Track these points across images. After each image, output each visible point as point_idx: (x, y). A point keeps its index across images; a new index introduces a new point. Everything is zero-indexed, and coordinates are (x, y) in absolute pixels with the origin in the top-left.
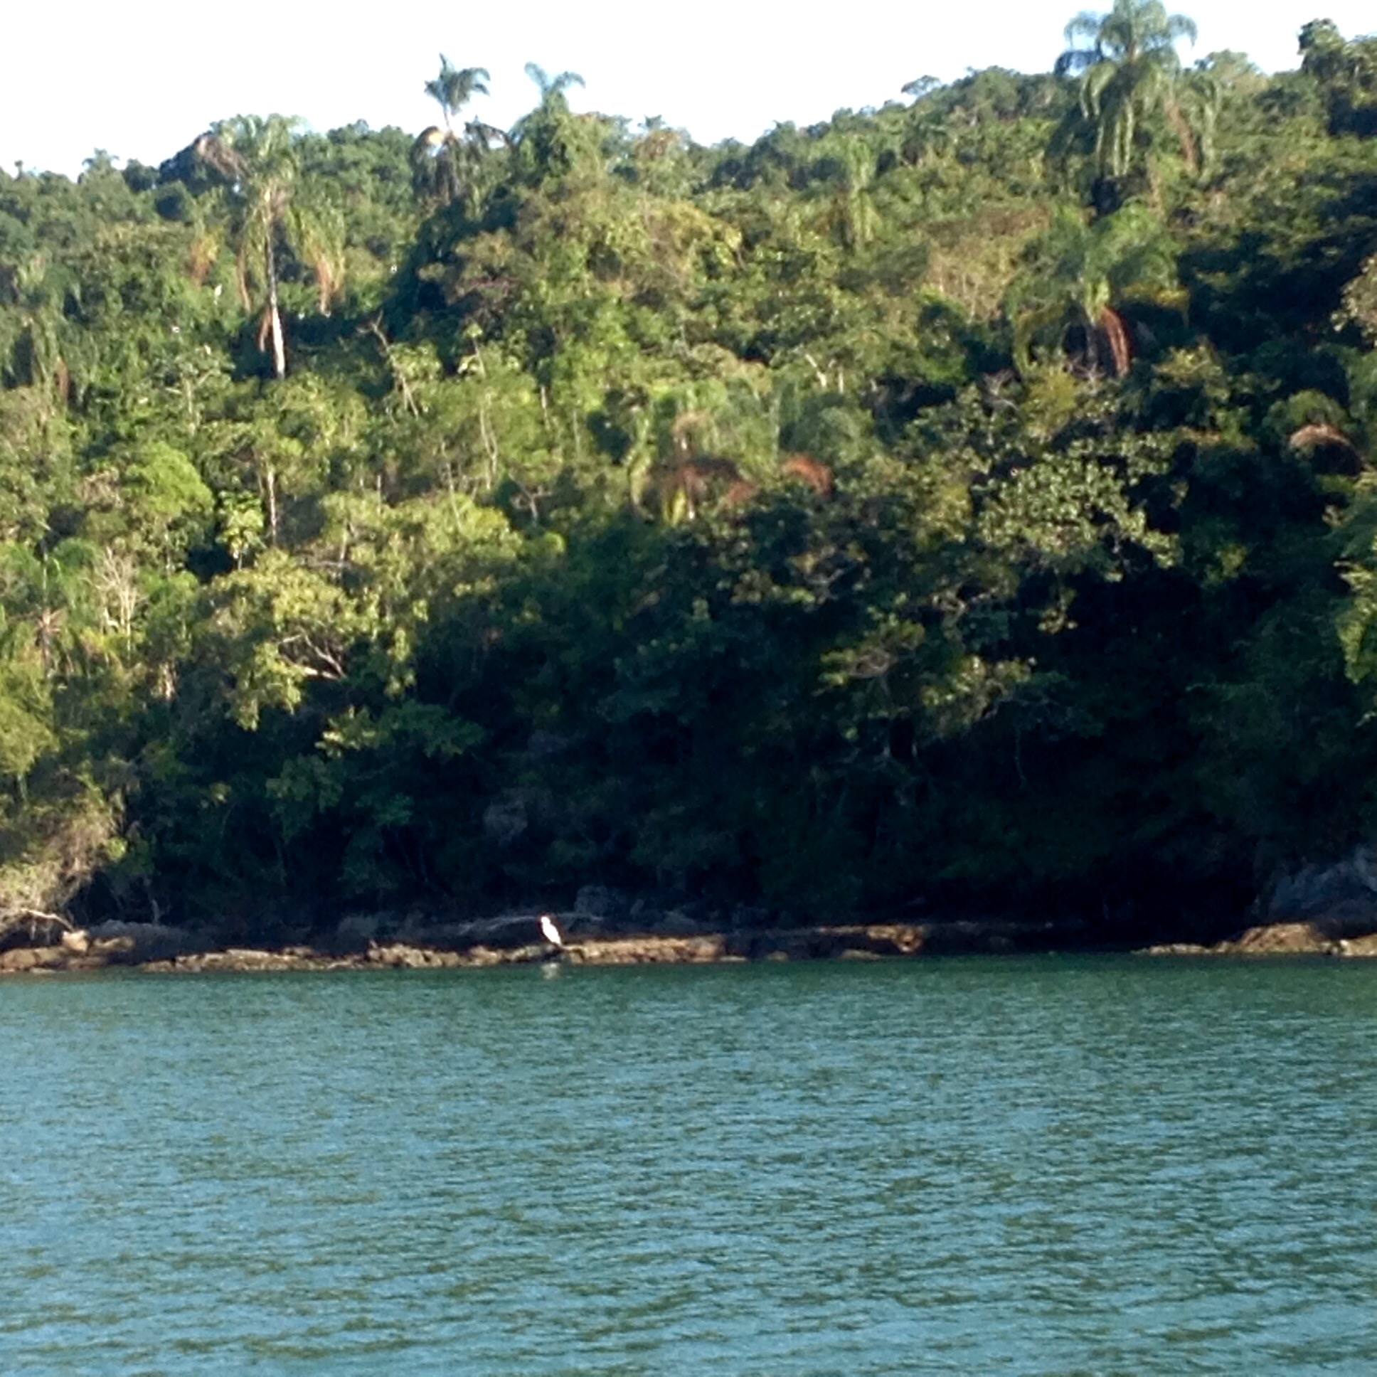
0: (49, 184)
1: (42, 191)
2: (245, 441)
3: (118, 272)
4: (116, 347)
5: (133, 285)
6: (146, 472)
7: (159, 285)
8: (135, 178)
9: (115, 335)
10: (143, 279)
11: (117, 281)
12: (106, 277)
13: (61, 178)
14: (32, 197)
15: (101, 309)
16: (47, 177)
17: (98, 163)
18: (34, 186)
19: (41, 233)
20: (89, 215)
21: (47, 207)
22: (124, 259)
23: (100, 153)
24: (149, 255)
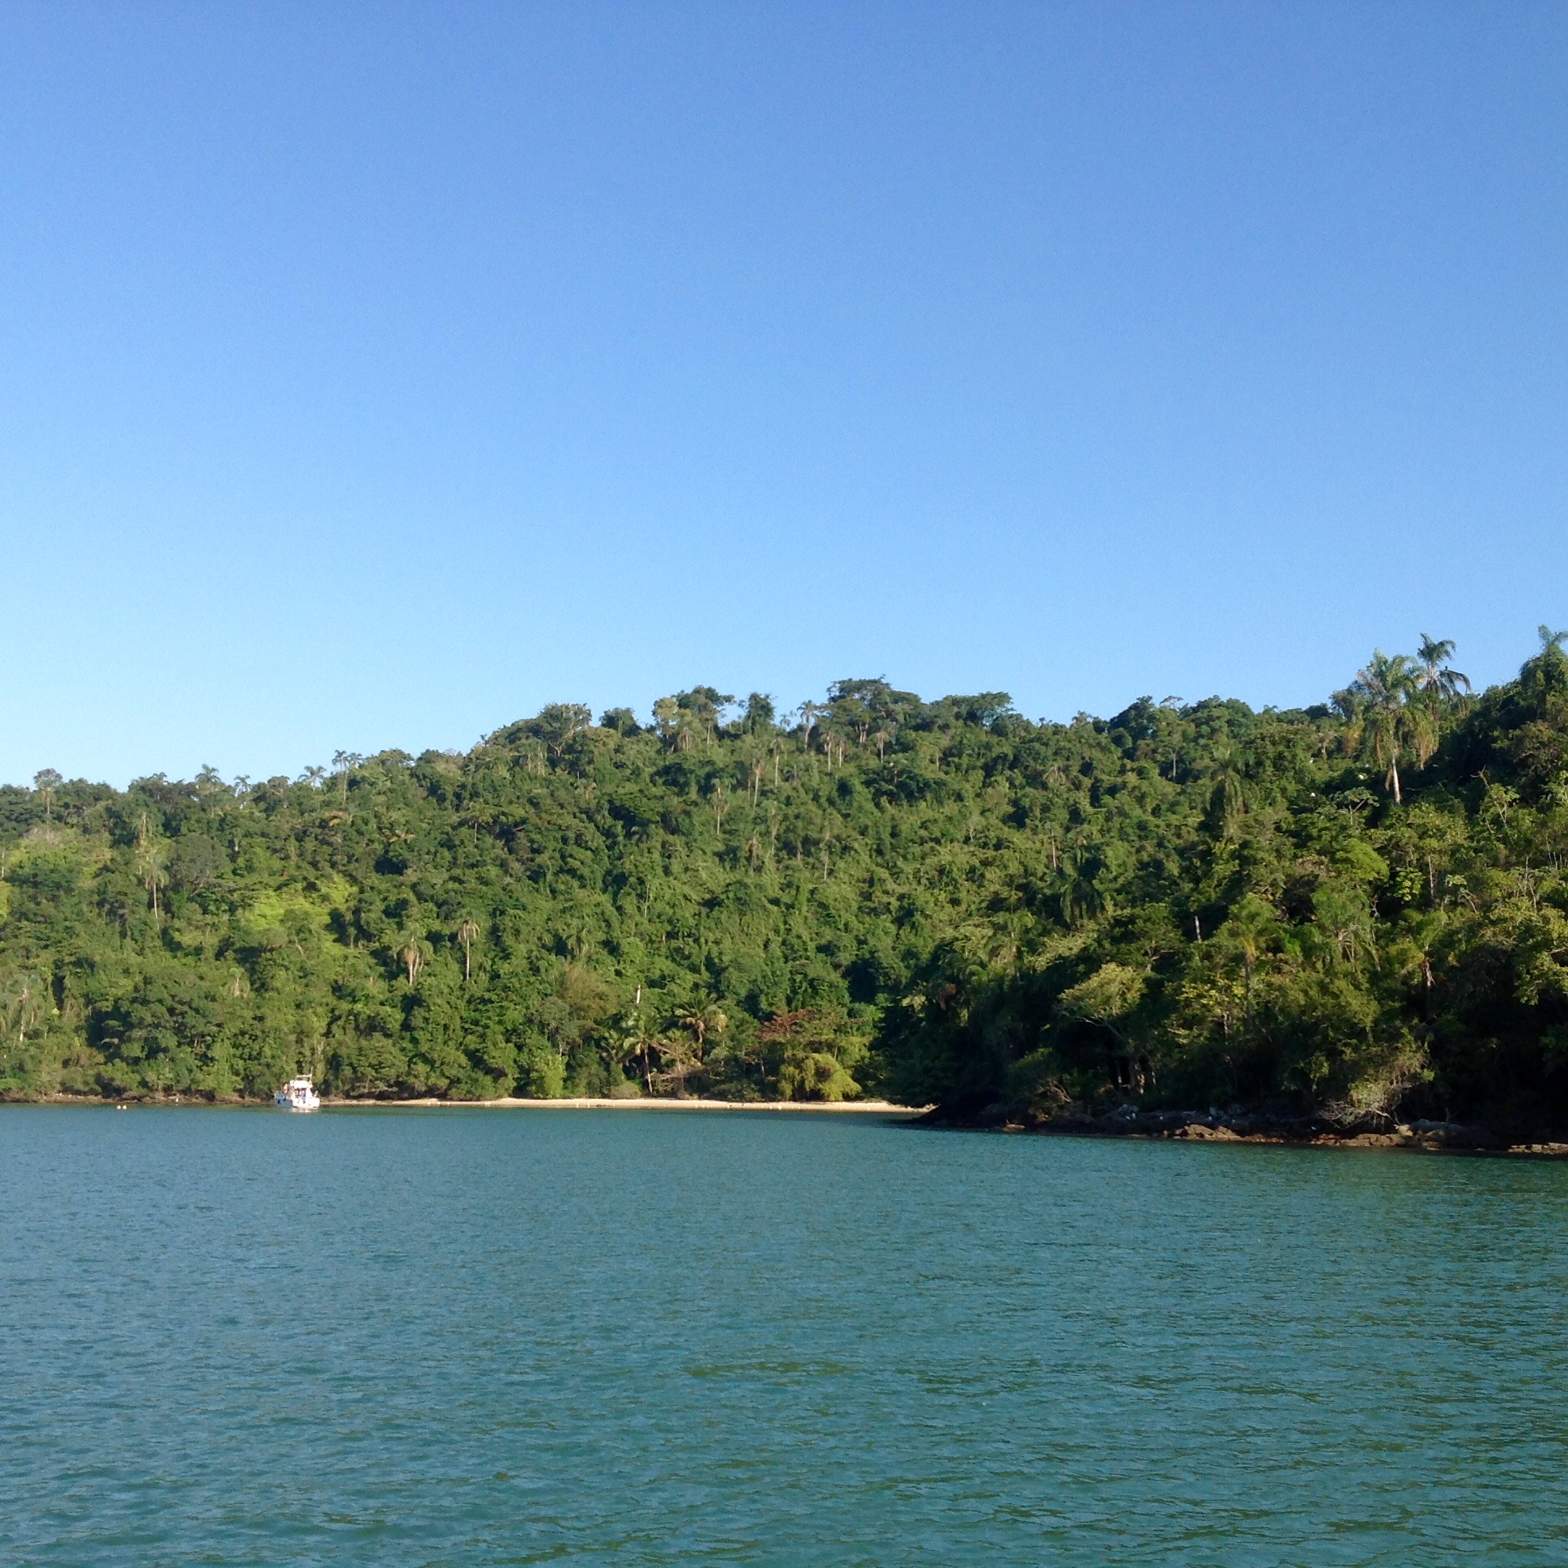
0: (1057, 729)
1: (1055, 733)
2: (1394, 841)
3: (1271, 751)
4: (1268, 792)
5: (1280, 756)
6: (1350, 855)
7: (1294, 756)
8: (1098, 727)
9: (1269, 785)
10: (1286, 754)
11: (1271, 755)
12: (1264, 753)
13: (1062, 726)
14: (1050, 736)
15: (1261, 770)
16: (1056, 726)
17: (1080, 719)
18: (1050, 731)
19: (1056, 753)
20: (1078, 745)
21: (1058, 741)
22: (1274, 743)
23: (1082, 714)
24: (1289, 741)
